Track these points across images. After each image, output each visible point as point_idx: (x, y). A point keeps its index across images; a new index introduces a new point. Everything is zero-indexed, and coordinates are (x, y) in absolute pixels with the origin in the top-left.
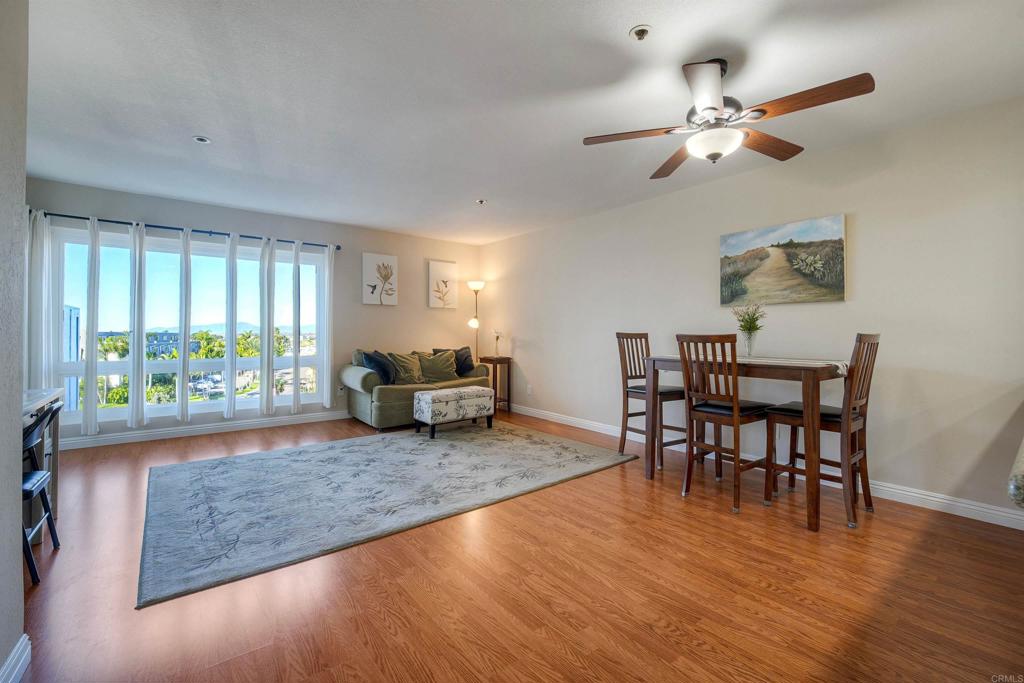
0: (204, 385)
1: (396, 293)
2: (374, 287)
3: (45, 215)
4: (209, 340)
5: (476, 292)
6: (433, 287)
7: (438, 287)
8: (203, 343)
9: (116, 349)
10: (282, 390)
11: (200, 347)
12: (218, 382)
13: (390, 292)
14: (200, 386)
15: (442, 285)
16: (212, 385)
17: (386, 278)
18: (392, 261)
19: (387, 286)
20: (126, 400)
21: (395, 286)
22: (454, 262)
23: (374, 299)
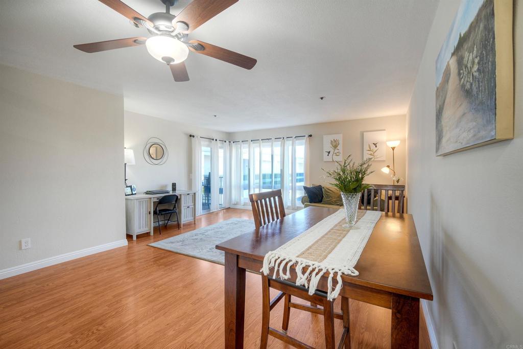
1: (341, 155)
2: (329, 152)
3: (234, 142)
5: (393, 149)
6: (366, 147)
7: (370, 148)
13: (338, 154)
15: (373, 147)
17: (335, 147)
18: (339, 137)
19: (336, 151)
21: (341, 151)
22: (384, 130)
23: (329, 158)
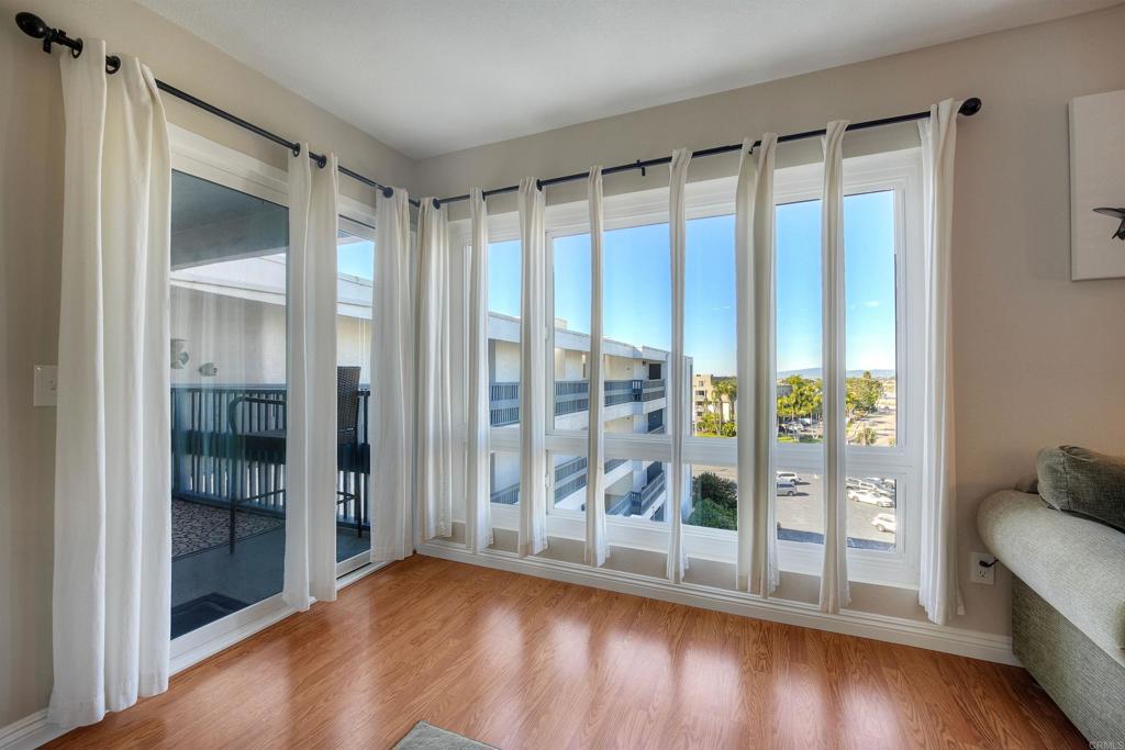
0: (795, 427)
3: (439, 202)
4: (800, 384)
8: (795, 387)
9: (727, 391)
10: (872, 441)
11: (792, 391)
12: (808, 425)
14: (791, 428)
16: (802, 427)
20: (734, 434)
